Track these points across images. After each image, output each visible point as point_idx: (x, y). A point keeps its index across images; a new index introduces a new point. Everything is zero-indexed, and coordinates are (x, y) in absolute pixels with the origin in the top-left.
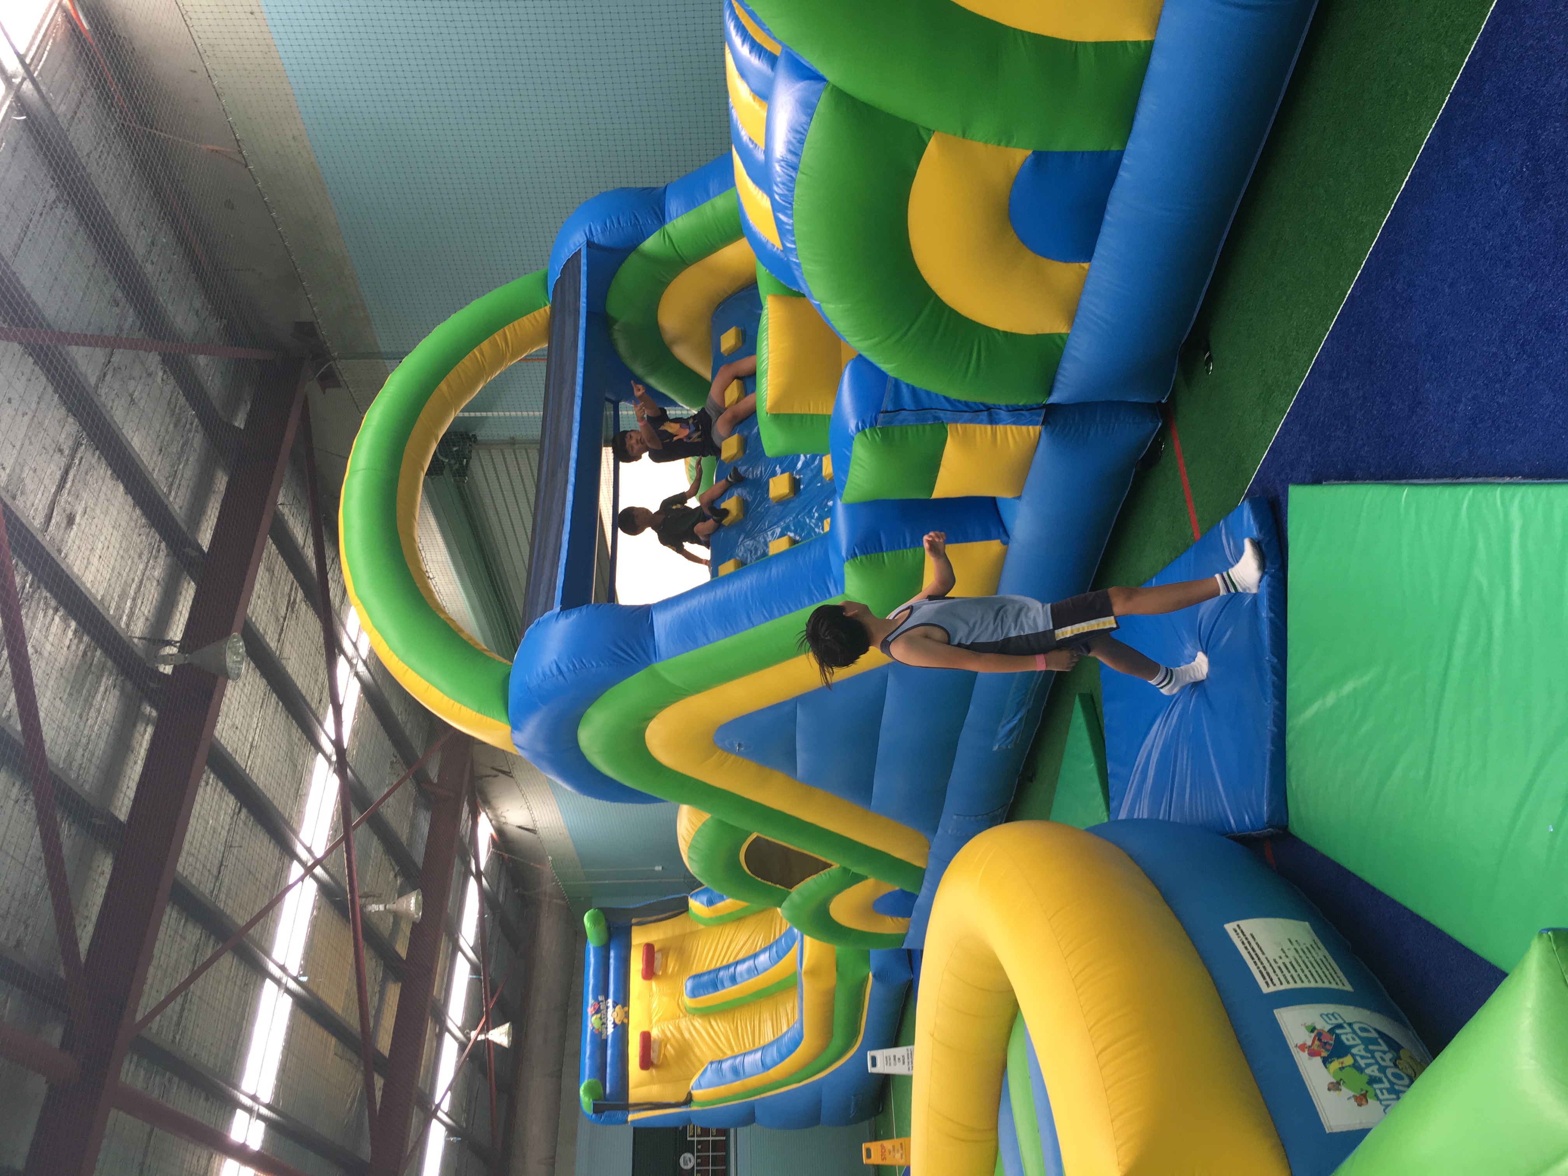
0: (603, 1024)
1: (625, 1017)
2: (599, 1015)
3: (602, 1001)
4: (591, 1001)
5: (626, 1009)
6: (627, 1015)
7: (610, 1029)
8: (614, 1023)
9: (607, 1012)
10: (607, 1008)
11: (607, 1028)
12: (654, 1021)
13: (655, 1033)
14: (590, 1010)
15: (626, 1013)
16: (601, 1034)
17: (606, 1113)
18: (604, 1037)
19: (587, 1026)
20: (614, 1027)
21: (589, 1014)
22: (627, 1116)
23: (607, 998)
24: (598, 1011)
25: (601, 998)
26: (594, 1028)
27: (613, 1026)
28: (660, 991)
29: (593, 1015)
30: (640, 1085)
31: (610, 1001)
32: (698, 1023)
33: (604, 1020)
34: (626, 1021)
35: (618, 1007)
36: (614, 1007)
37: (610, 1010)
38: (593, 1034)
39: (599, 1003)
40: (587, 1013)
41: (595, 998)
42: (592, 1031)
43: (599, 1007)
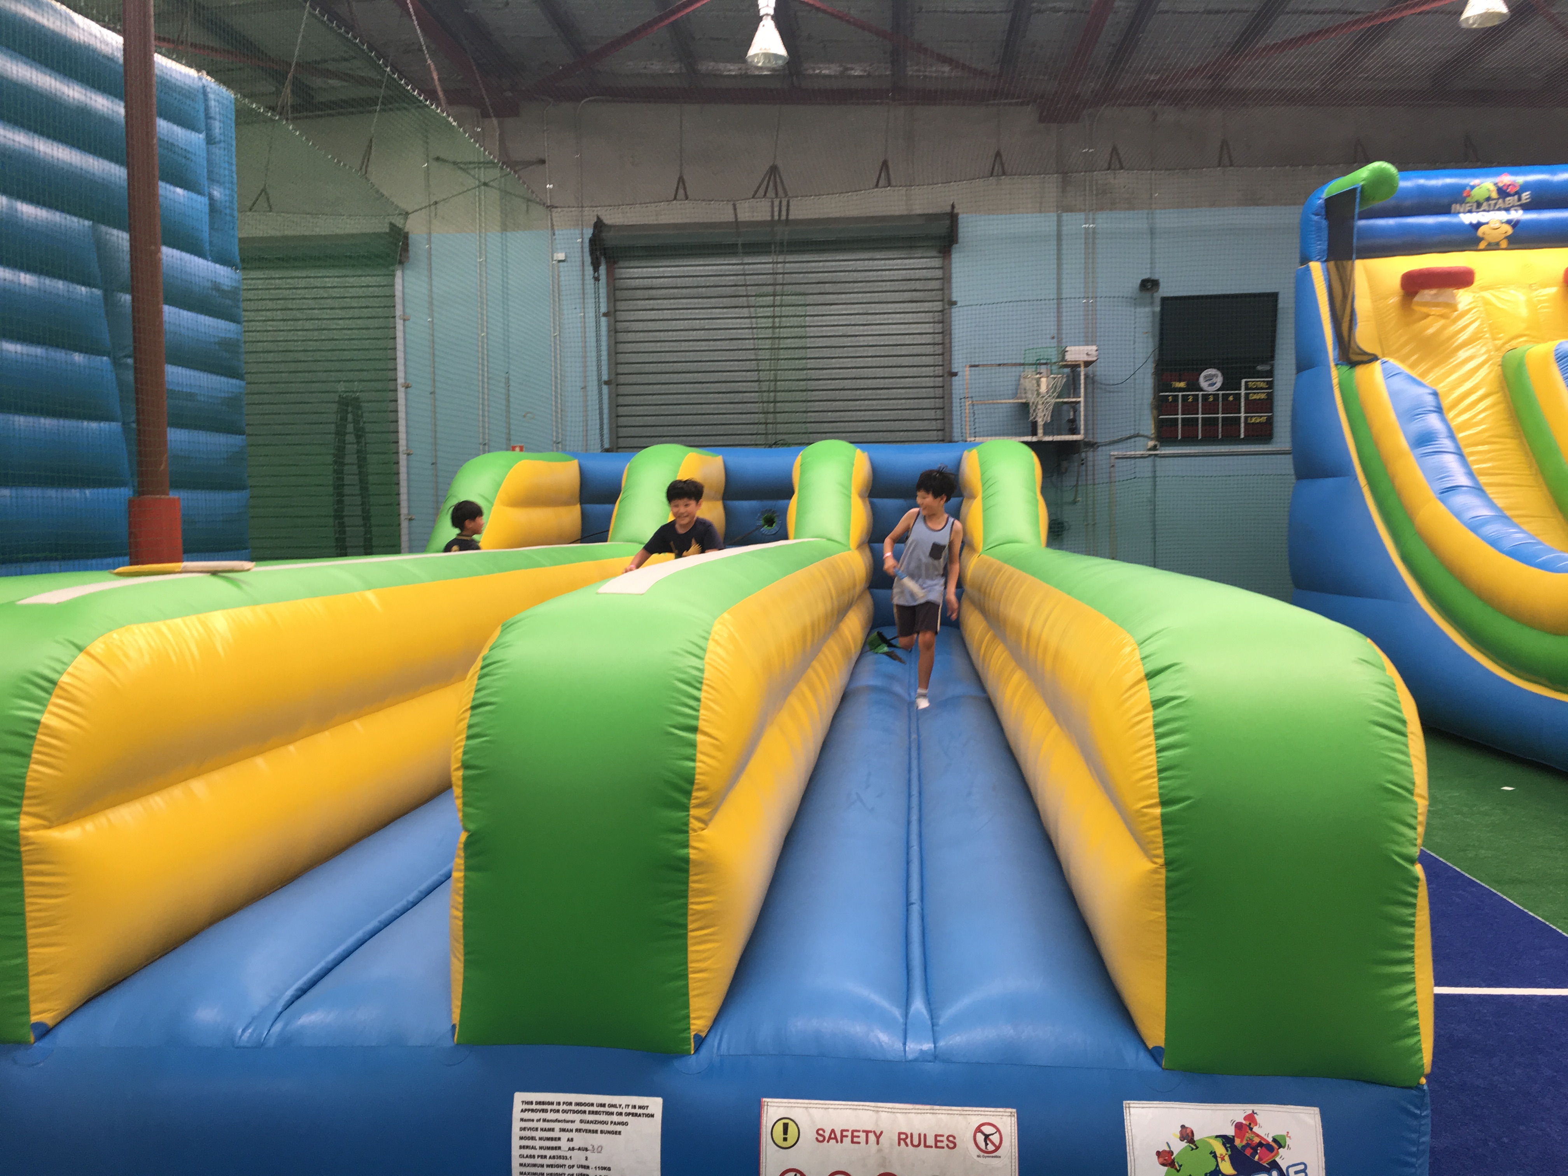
0: (1479, 205)
1: (1489, 244)
2: (1494, 195)
3: (1520, 199)
4: (1520, 180)
5: (1504, 244)
6: (1493, 246)
7: (1467, 219)
8: (1479, 225)
9: (1499, 209)
10: (1507, 210)
11: (1470, 211)
12: (1487, 294)
13: (1464, 297)
14: (1507, 179)
15: (1498, 244)
16: (1462, 201)
17: (1324, 223)
18: (1455, 207)
19: (1475, 176)
20: (1471, 224)
21: (1497, 180)
22: (1318, 260)
23: (1526, 207)
24: (1503, 192)
25: (1526, 196)
26: (1473, 187)
27: (1475, 222)
28: (1540, 302)
29: (1496, 184)
30: (1370, 277)
31: (1517, 215)
32: (1486, 375)
33: (1485, 206)
34: (1482, 245)
35: (1509, 230)
36: (1509, 222)
37: (1503, 216)
38: (1463, 188)
39: (1516, 193)
40: (1499, 174)
41: (1525, 187)
42: (1468, 185)
43: (1509, 195)
